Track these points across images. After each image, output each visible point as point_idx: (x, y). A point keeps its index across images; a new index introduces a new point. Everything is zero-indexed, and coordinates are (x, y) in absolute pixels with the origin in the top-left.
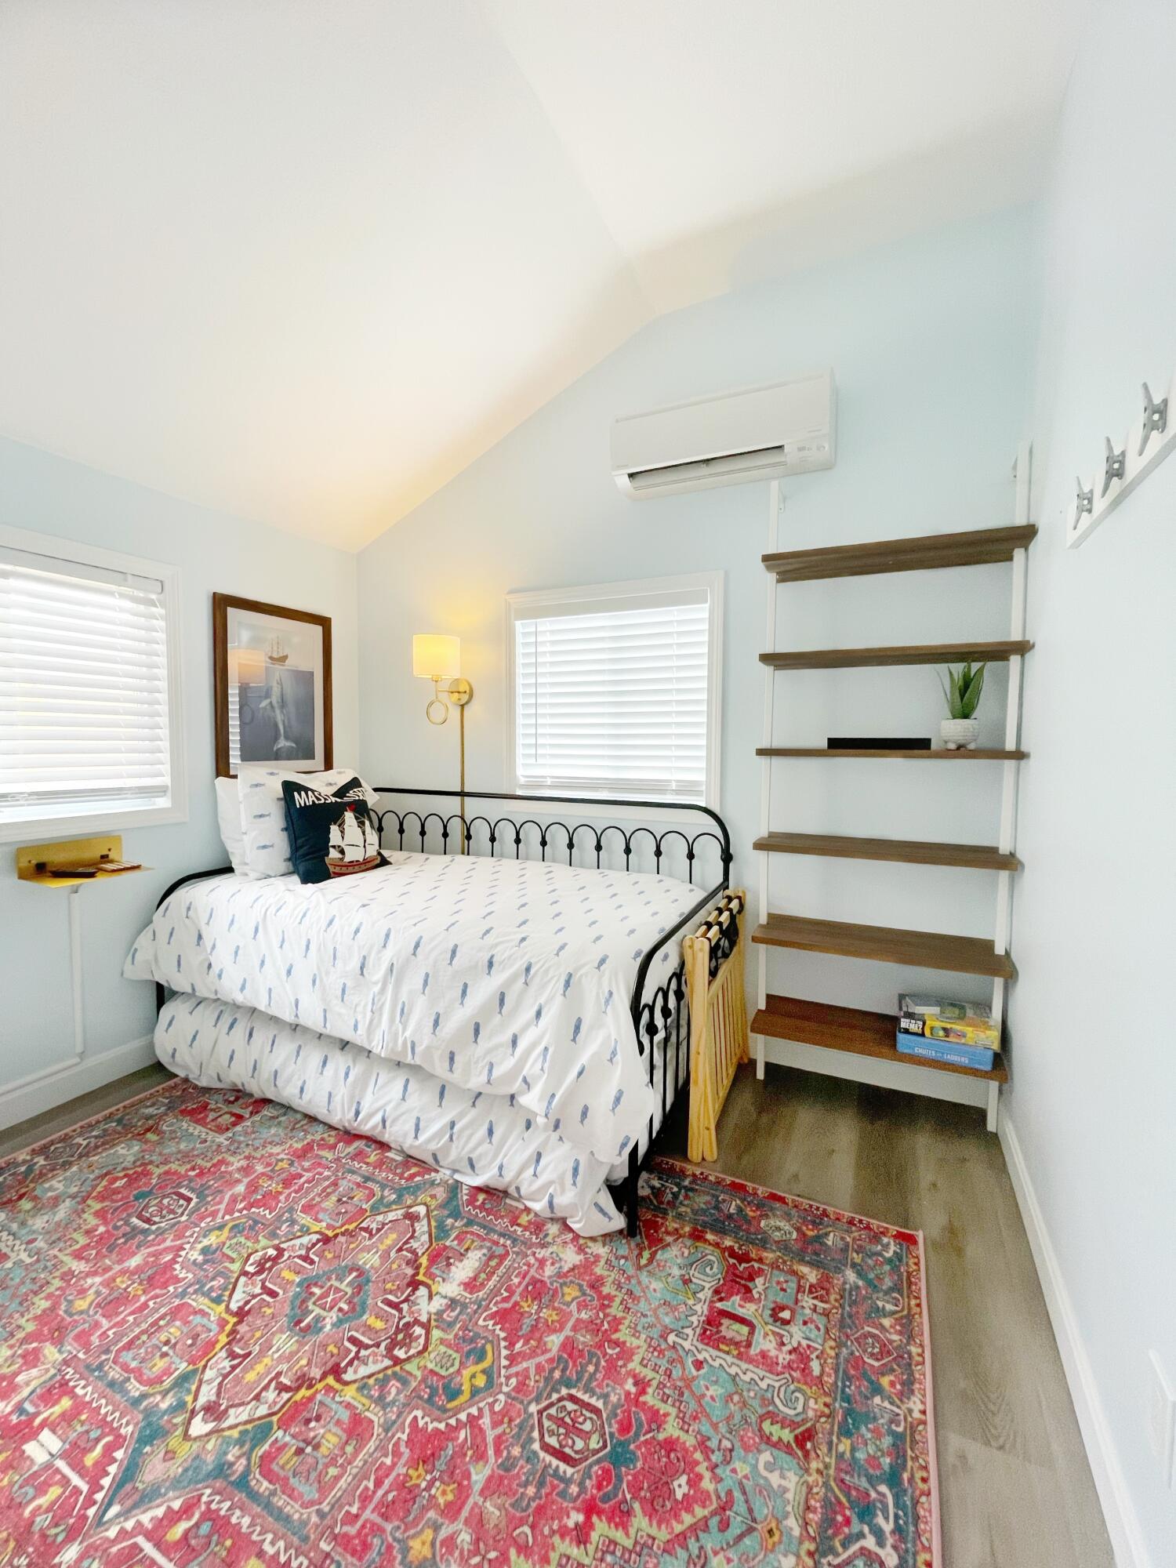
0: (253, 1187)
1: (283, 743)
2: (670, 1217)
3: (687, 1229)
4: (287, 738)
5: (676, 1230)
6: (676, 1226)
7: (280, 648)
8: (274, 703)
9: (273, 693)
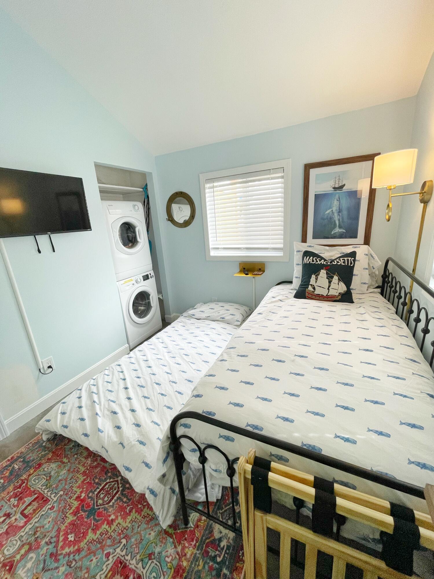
2: (195, 551)
3: (185, 564)
4: (340, 227)
5: (185, 555)
6: (188, 556)
7: (341, 181)
8: (334, 211)
9: (334, 205)
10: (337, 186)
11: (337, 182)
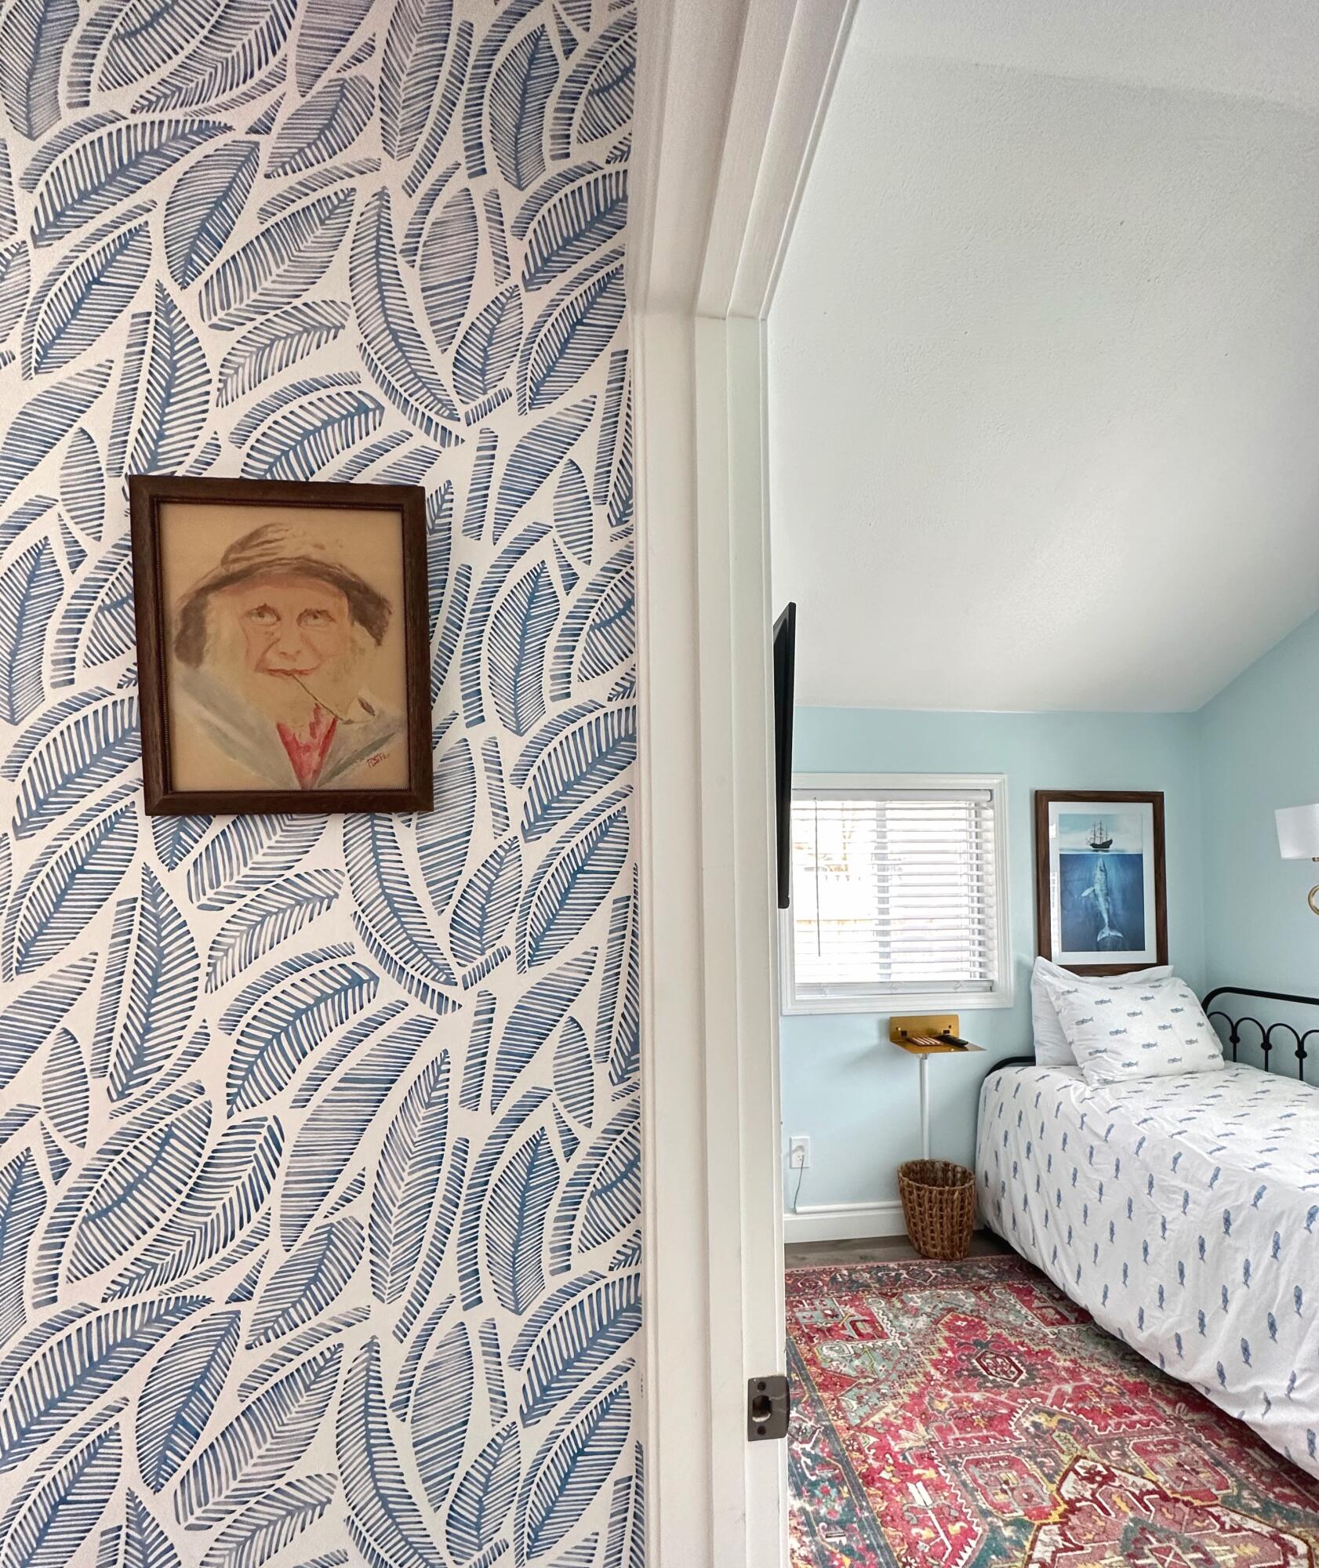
0: (1080, 1395)
1: (1106, 933)
4: (1112, 927)
7: (1104, 833)
8: (1098, 891)
9: (1096, 880)
10: (1098, 842)
11: (1098, 835)
